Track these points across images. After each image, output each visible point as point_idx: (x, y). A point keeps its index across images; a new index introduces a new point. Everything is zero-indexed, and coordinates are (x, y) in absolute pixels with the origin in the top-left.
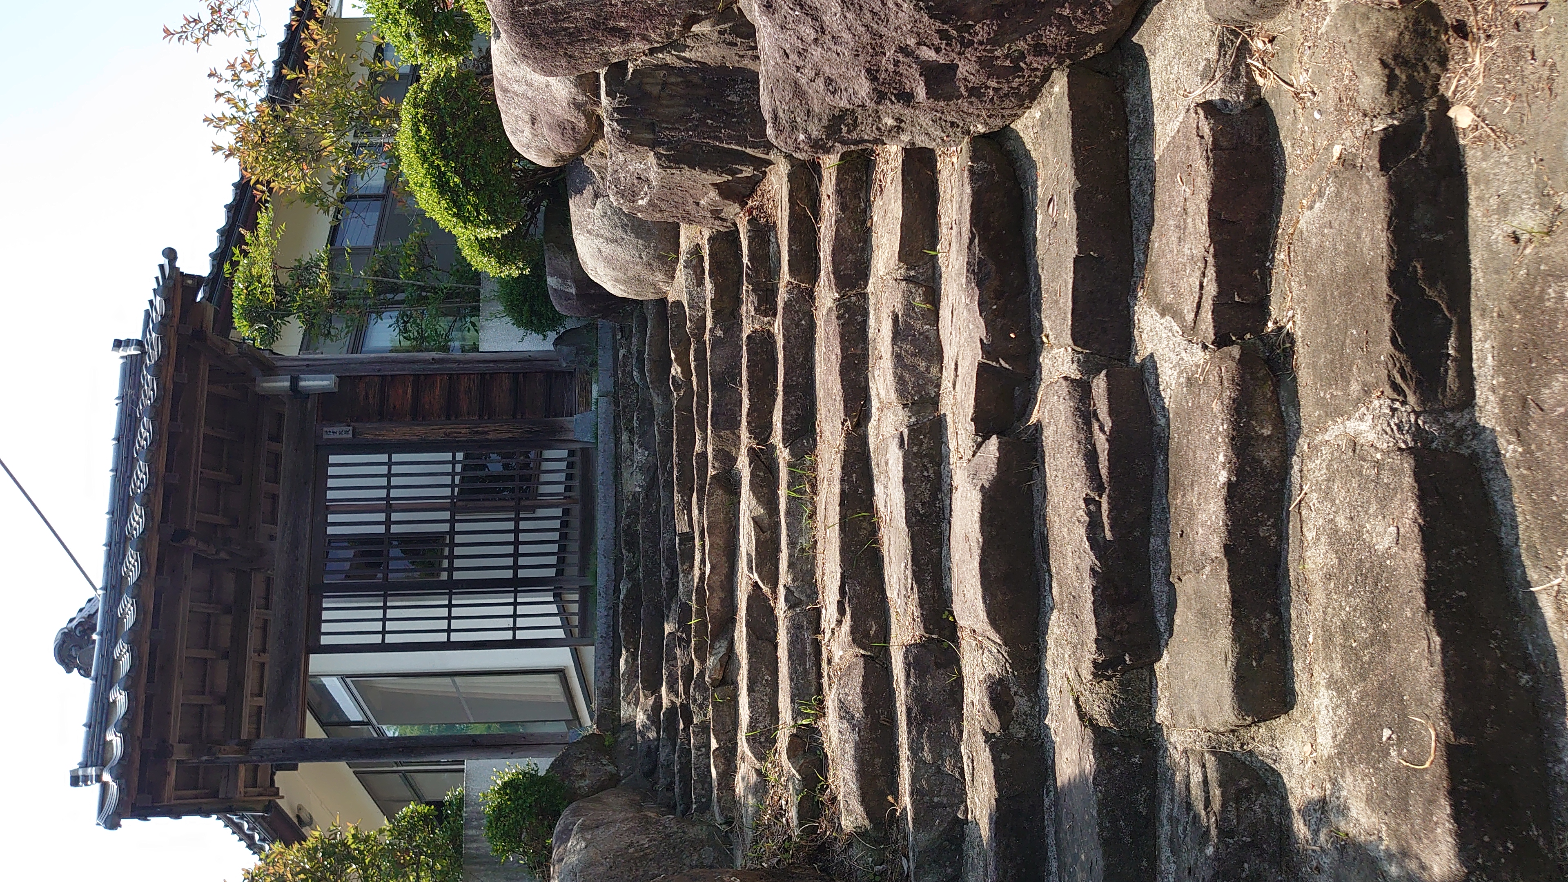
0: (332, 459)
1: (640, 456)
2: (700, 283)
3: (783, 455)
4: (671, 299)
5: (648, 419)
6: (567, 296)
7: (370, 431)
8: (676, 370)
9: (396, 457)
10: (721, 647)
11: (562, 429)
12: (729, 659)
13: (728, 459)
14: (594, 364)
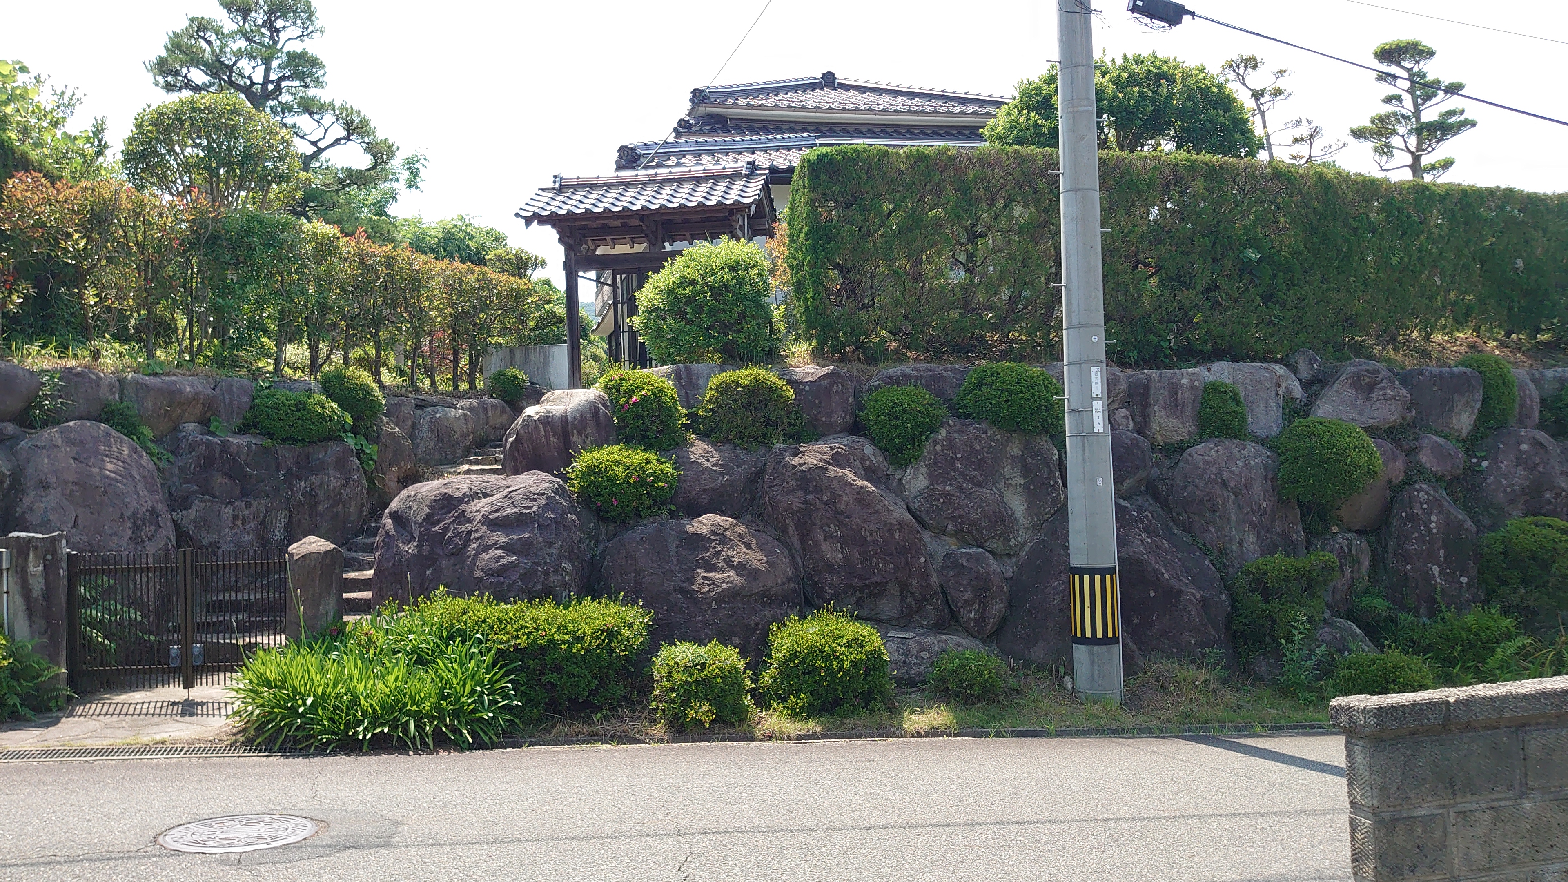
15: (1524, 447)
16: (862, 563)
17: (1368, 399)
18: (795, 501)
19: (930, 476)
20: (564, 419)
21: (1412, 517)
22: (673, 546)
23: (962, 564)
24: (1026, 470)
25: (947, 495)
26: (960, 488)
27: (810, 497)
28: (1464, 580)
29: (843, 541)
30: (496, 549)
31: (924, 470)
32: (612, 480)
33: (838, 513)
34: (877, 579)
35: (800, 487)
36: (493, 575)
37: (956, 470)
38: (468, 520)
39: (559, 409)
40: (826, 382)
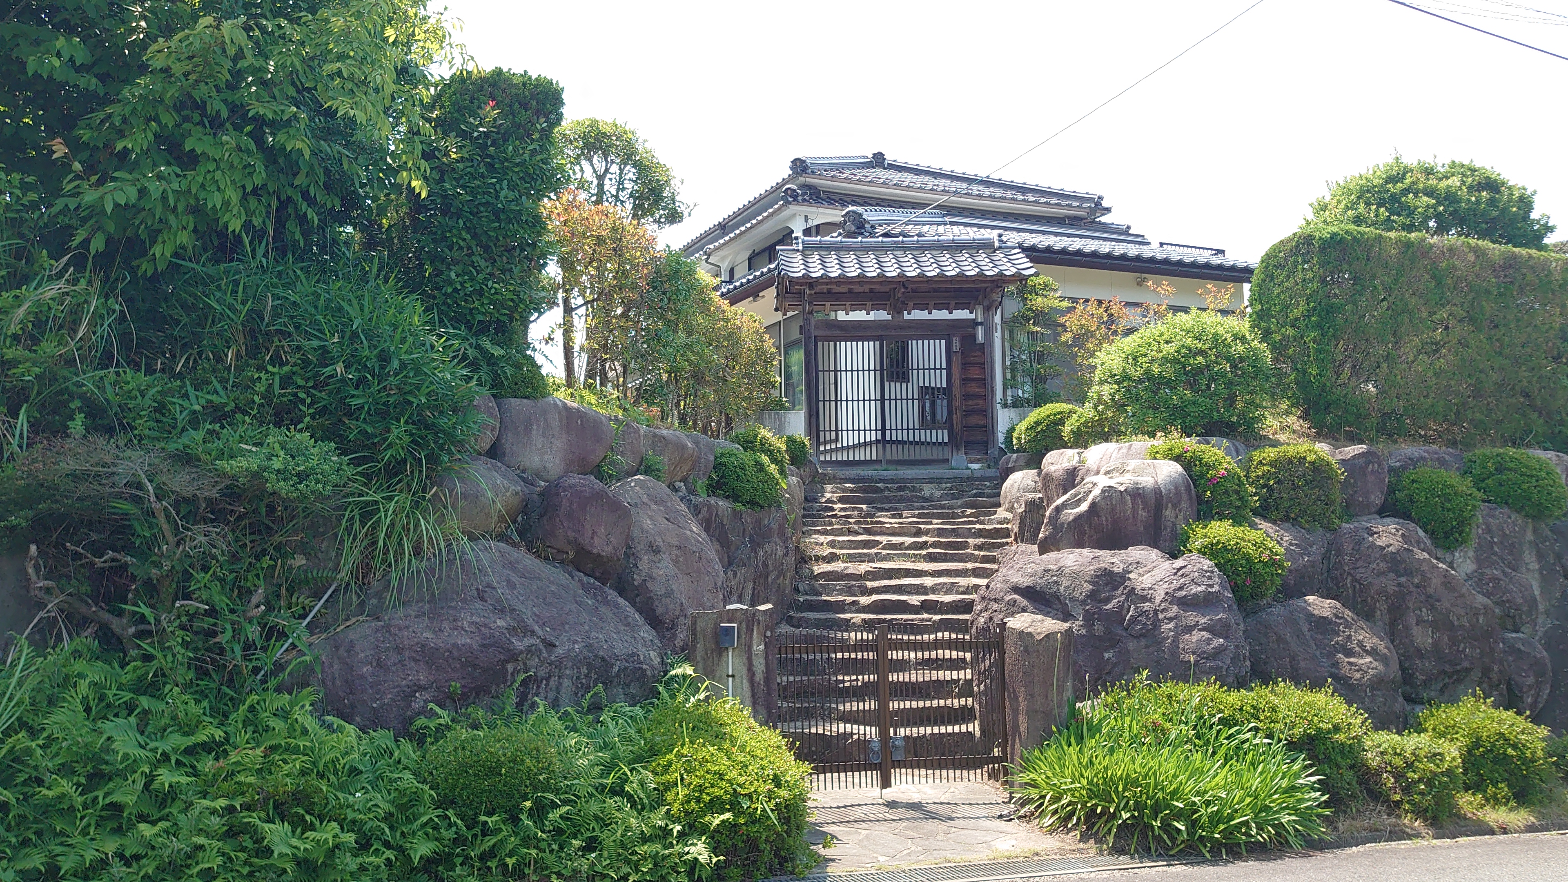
0: (943, 342)
1: (938, 494)
2: (998, 523)
3: (924, 552)
4: (999, 510)
5: (954, 497)
6: (1007, 463)
7: (957, 360)
8: (969, 511)
9: (944, 372)
10: (861, 531)
11: (958, 450)
12: (857, 533)
13: (927, 533)
14: (989, 466)
16: (1450, 648)
18: (1389, 583)
19: (1478, 560)
20: (1157, 491)
22: (1305, 628)
23: (1519, 650)
24: (1540, 556)
25: (1496, 579)
26: (1503, 572)
27: (1403, 579)
29: (1435, 625)
30: (1200, 630)
31: (1471, 554)
32: (1248, 558)
33: (1429, 596)
34: (1466, 664)
35: (1391, 570)
36: (1207, 658)
37: (1495, 554)
38: (1145, 599)
39: (1147, 481)
40: (1361, 461)
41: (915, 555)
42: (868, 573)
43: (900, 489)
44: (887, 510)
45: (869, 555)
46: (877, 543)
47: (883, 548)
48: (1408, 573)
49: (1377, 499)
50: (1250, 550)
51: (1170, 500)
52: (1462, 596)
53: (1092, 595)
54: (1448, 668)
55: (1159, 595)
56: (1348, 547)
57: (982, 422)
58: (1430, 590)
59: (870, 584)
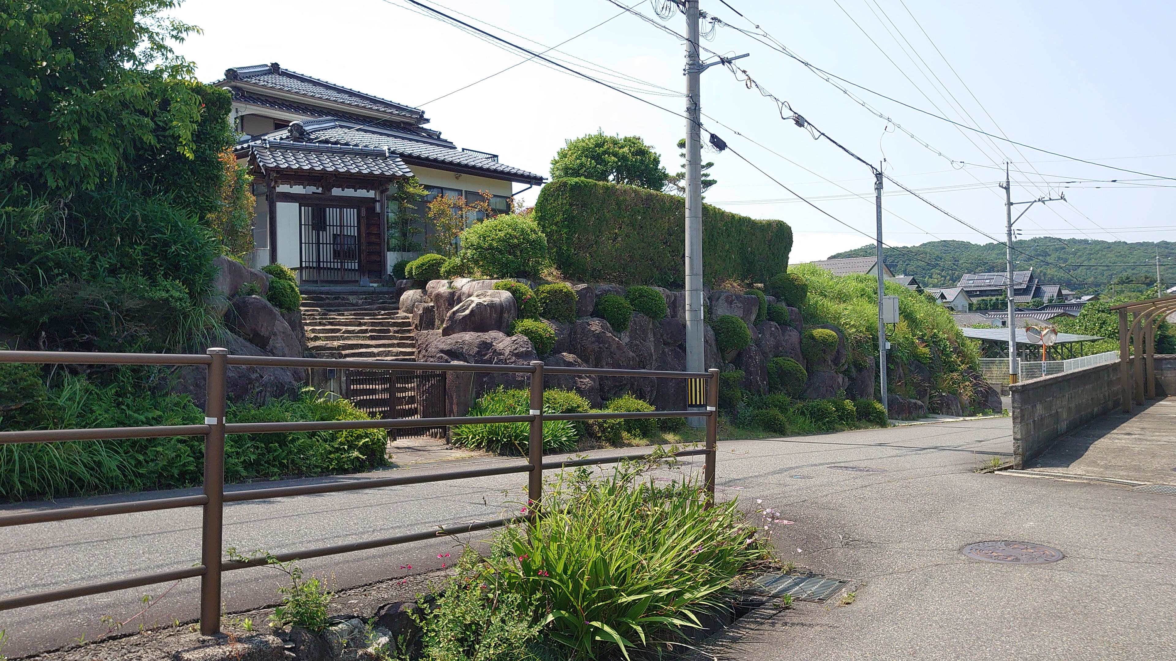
0: (355, 210)
1: (360, 302)
2: (402, 319)
3: (368, 335)
4: (399, 311)
5: (370, 304)
6: (401, 285)
7: (363, 221)
8: (383, 312)
9: (356, 228)
10: (326, 323)
11: (364, 275)
12: (325, 325)
13: (365, 324)
14: (383, 286)
15: (773, 329)
17: (731, 307)
18: (596, 347)
19: (630, 337)
20: (501, 305)
21: (751, 357)
24: (655, 335)
25: (637, 345)
26: (640, 342)
27: (601, 345)
28: (765, 383)
31: (628, 334)
32: (541, 336)
33: (611, 353)
34: (625, 382)
35: (596, 341)
37: (637, 334)
38: (501, 354)
39: (497, 300)
40: (584, 292)
41: (364, 337)
42: (339, 346)
43: (335, 298)
44: (333, 311)
45: (337, 337)
46: (340, 330)
47: (343, 333)
48: (603, 342)
49: (590, 309)
50: (541, 331)
51: (507, 309)
52: (624, 352)
53: (478, 353)
54: (617, 384)
55: (507, 352)
56: (579, 331)
57: (378, 259)
58: (612, 350)
59: (343, 352)
